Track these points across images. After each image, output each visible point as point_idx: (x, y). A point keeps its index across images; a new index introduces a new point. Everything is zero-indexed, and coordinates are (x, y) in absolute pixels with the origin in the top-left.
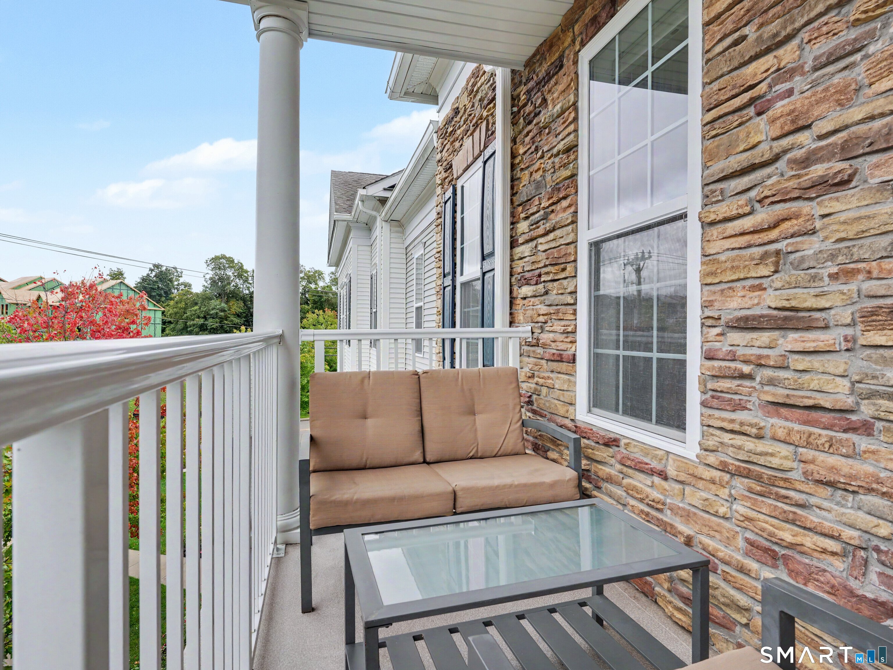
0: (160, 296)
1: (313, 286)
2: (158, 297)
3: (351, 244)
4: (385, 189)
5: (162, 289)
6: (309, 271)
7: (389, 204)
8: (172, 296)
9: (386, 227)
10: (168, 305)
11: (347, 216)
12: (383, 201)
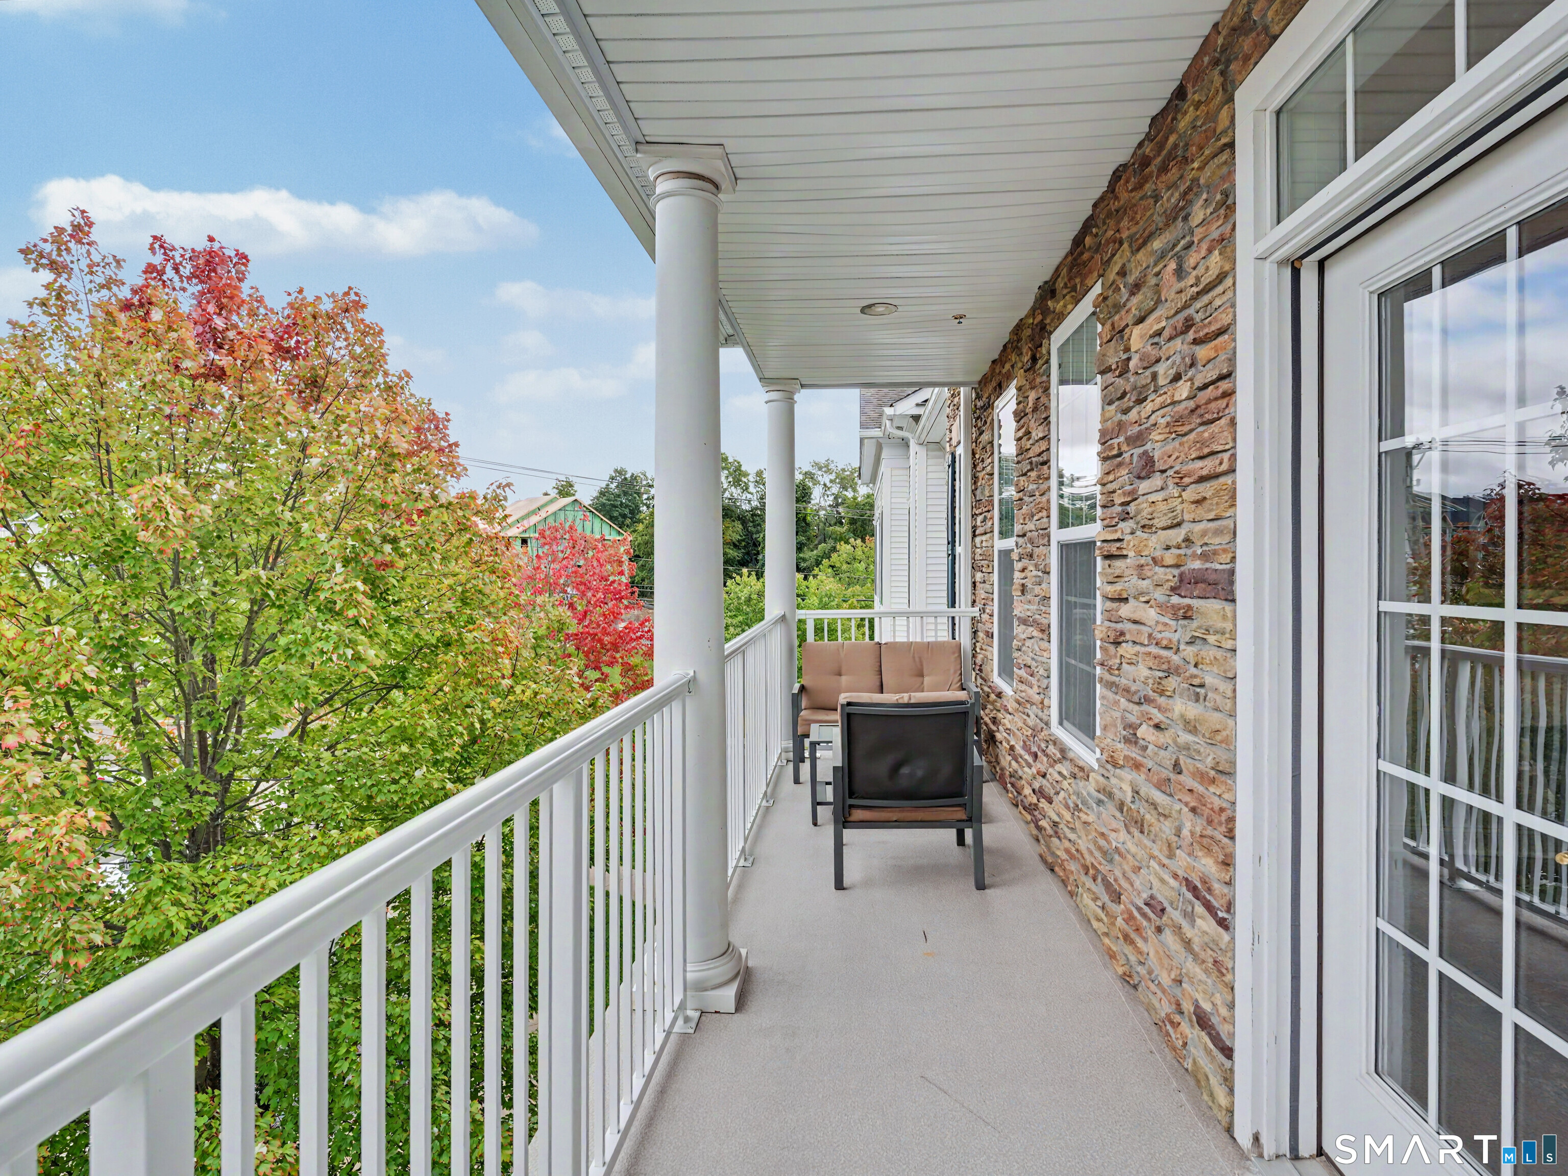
0: (624, 516)
1: (849, 494)
2: (620, 519)
3: (883, 468)
4: (917, 405)
5: (627, 506)
6: (843, 470)
7: (923, 421)
8: (642, 516)
9: (922, 451)
10: (635, 531)
11: (876, 432)
12: (916, 418)
